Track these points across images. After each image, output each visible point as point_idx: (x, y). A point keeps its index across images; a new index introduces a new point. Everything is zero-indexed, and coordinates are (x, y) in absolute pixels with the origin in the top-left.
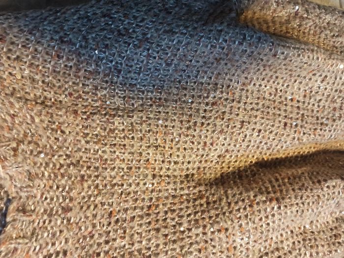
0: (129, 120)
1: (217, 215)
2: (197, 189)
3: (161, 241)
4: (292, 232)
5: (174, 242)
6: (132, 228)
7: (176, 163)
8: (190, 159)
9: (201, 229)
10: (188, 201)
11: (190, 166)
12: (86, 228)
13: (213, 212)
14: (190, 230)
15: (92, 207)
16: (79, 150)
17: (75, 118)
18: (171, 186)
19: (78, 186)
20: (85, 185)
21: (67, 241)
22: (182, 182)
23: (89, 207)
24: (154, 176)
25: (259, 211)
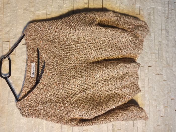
0: (71, 47)
1: (91, 70)
2: (87, 64)
3: (77, 74)
4: (110, 76)
5: (80, 75)
6: (71, 71)
7: (82, 58)
8: (86, 57)
9: (86, 72)
10: (84, 66)
11: (85, 59)
12: (61, 70)
13: (90, 69)
14: (84, 72)
15: (62, 65)
16: (60, 53)
17: (59, 45)
18: (81, 63)
19: (59, 61)
20: (61, 60)
21: (57, 72)
22: (83, 62)
23: (61, 65)
24: (76, 60)
25: (101, 69)
